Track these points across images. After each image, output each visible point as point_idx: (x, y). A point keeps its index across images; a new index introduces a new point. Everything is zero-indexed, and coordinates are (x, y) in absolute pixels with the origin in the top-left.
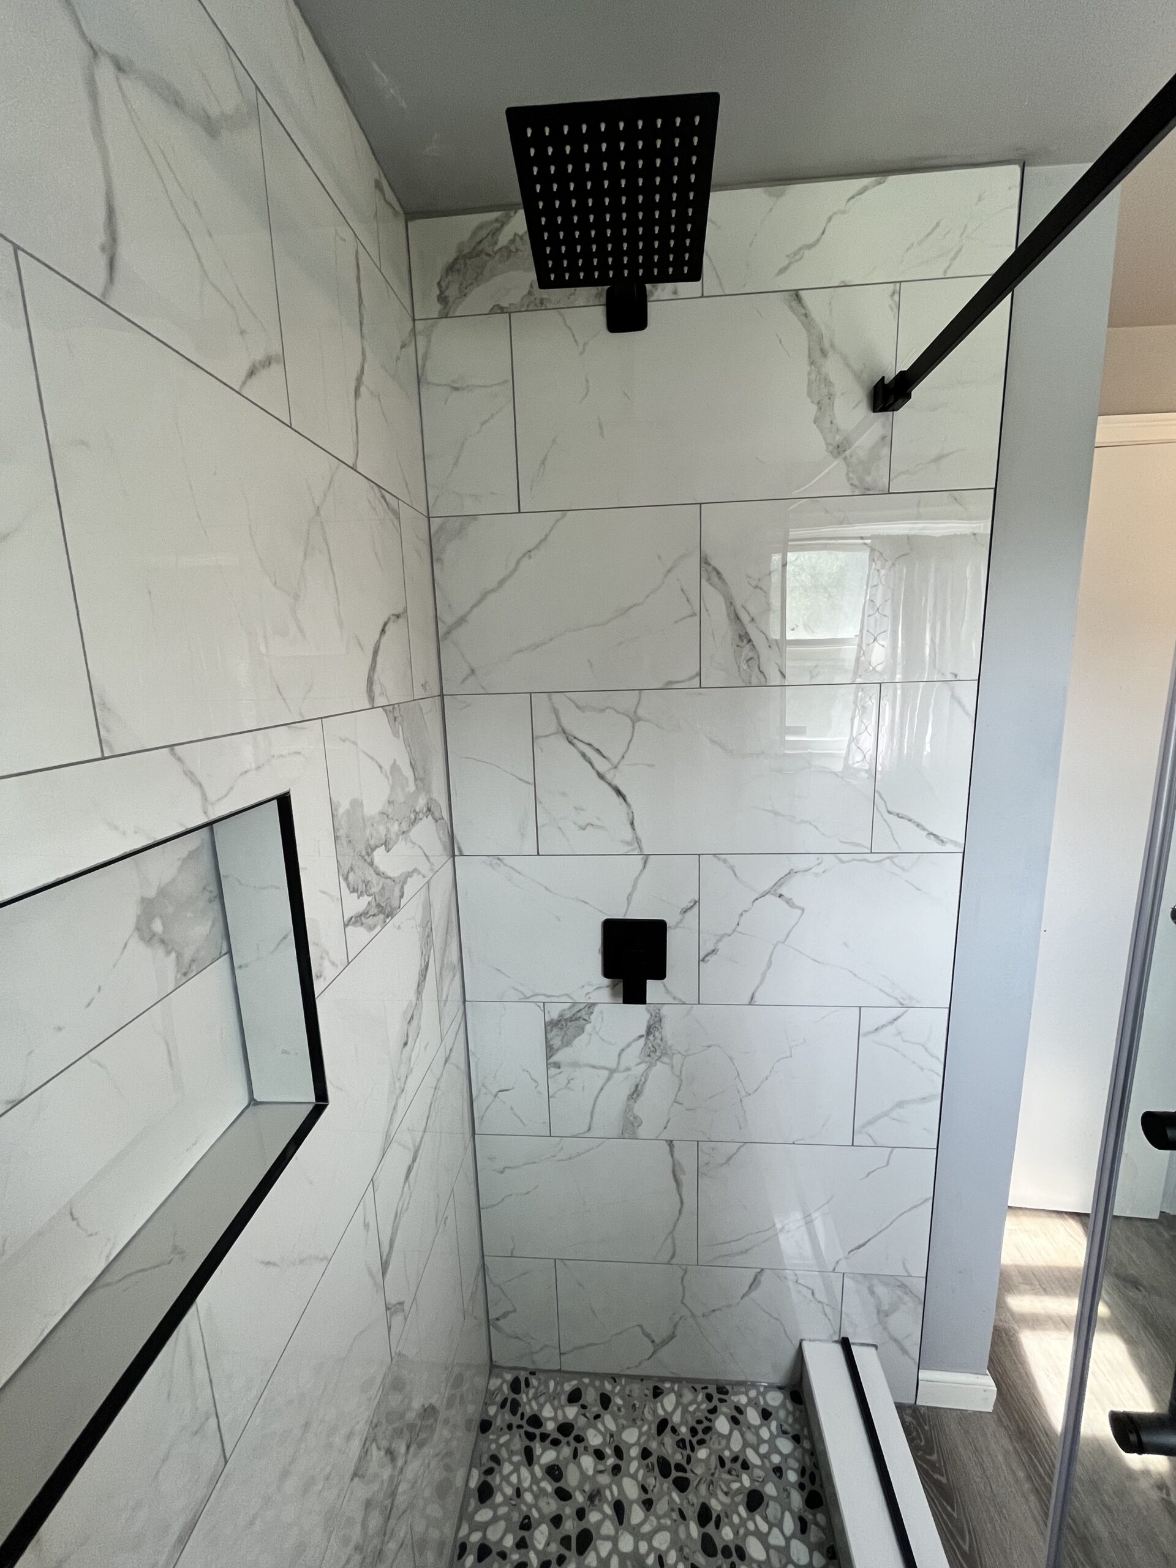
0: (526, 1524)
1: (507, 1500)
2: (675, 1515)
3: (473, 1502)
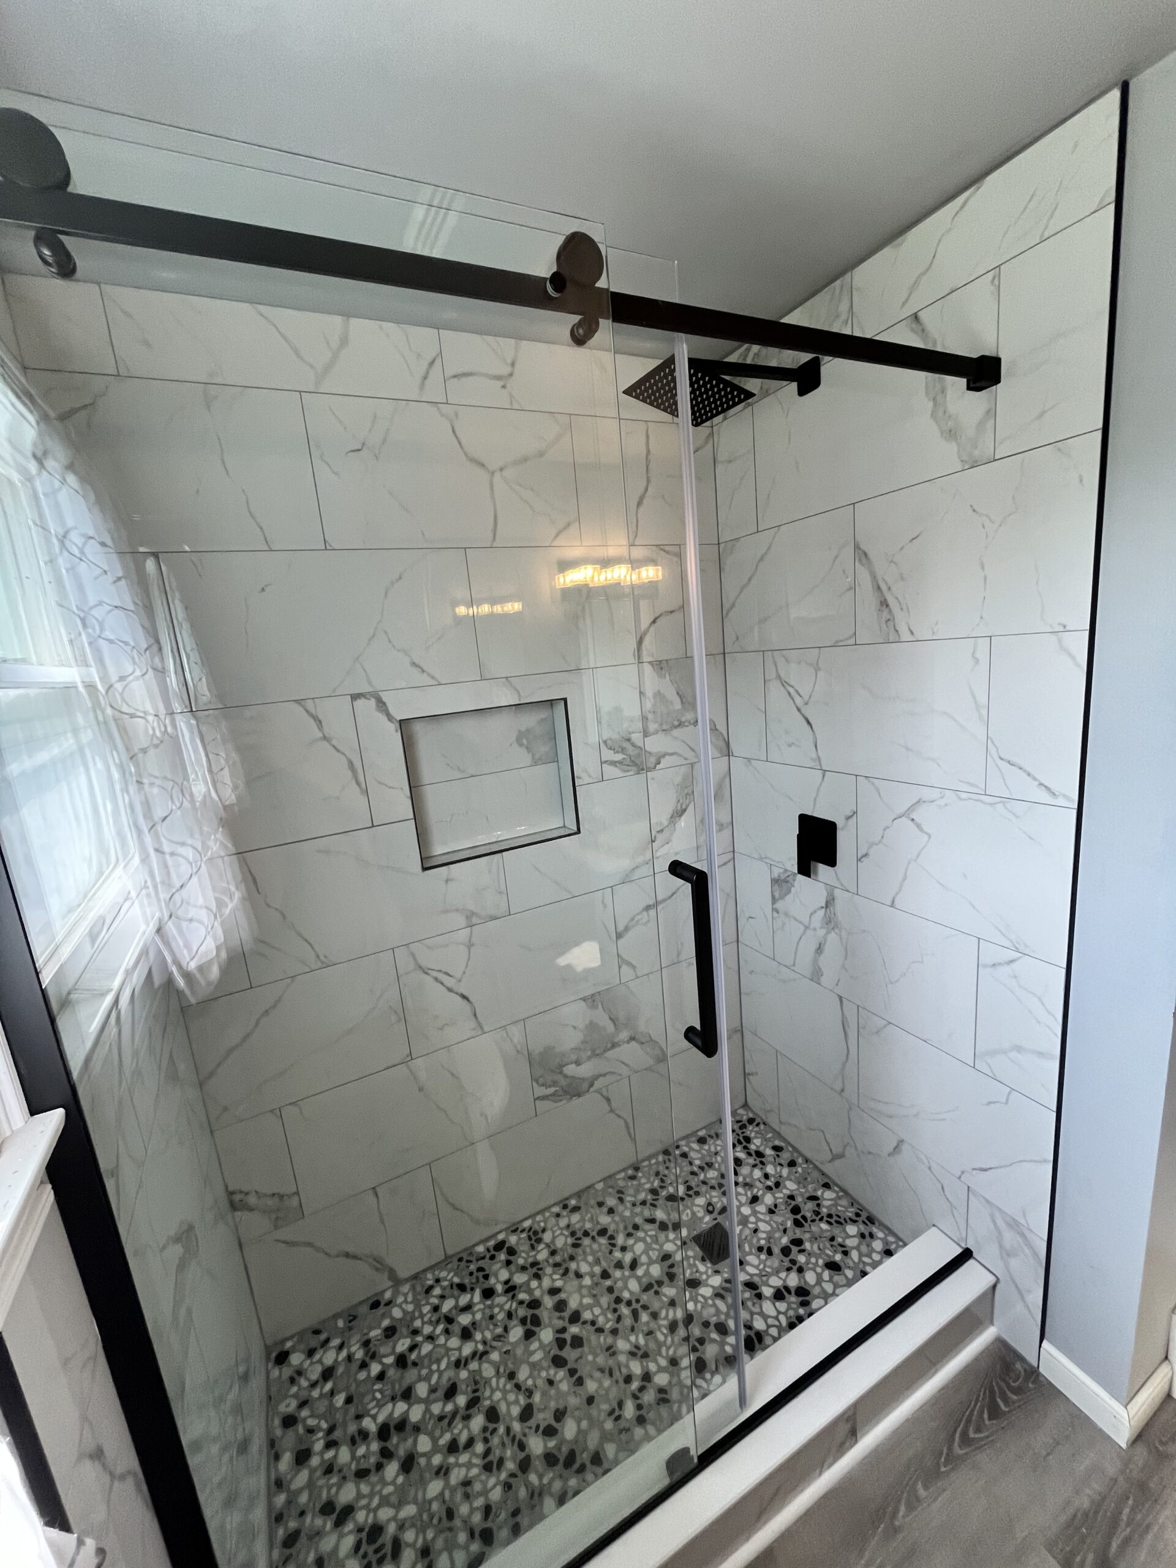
0: (710, 1165)
1: (709, 1151)
2: (782, 1228)
3: (694, 1139)
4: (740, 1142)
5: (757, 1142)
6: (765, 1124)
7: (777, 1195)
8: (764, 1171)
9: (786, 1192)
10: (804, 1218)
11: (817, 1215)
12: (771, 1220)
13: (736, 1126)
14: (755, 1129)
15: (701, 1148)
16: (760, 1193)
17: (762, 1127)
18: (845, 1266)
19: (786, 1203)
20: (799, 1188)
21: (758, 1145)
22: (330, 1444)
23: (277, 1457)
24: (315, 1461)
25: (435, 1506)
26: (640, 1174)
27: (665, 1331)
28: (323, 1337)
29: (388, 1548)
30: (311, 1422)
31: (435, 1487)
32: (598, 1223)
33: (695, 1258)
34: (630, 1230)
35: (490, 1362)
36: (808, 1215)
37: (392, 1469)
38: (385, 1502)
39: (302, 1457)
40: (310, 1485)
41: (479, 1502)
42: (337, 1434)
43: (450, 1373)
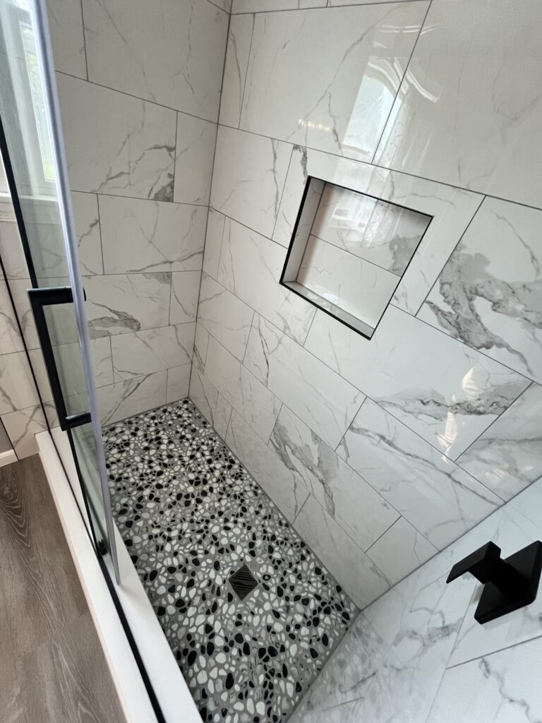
0: (299, 577)
1: (310, 577)
2: (257, 636)
3: (318, 565)
4: (323, 604)
5: (327, 620)
6: (347, 629)
7: (283, 635)
8: (302, 625)
9: (287, 644)
10: (266, 660)
11: (270, 672)
12: (262, 627)
13: (336, 601)
14: (339, 619)
15: (311, 571)
16: (283, 620)
17: (343, 626)
18: (232, 692)
19: (277, 643)
20: (293, 658)
21: (325, 621)
22: (156, 424)
23: (154, 411)
24: (152, 422)
25: (132, 460)
26: (283, 528)
27: (192, 548)
28: (193, 411)
29: (122, 449)
30: (164, 417)
31: (138, 459)
32: (249, 506)
33: (232, 566)
34: (247, 525)
36: (270, 663)
37: (146, 444)
38: (136, 444)
39: (153, 418)
40: (145, 423)
41: (130, 475)
42: (159, 425)
43: (177, 454)
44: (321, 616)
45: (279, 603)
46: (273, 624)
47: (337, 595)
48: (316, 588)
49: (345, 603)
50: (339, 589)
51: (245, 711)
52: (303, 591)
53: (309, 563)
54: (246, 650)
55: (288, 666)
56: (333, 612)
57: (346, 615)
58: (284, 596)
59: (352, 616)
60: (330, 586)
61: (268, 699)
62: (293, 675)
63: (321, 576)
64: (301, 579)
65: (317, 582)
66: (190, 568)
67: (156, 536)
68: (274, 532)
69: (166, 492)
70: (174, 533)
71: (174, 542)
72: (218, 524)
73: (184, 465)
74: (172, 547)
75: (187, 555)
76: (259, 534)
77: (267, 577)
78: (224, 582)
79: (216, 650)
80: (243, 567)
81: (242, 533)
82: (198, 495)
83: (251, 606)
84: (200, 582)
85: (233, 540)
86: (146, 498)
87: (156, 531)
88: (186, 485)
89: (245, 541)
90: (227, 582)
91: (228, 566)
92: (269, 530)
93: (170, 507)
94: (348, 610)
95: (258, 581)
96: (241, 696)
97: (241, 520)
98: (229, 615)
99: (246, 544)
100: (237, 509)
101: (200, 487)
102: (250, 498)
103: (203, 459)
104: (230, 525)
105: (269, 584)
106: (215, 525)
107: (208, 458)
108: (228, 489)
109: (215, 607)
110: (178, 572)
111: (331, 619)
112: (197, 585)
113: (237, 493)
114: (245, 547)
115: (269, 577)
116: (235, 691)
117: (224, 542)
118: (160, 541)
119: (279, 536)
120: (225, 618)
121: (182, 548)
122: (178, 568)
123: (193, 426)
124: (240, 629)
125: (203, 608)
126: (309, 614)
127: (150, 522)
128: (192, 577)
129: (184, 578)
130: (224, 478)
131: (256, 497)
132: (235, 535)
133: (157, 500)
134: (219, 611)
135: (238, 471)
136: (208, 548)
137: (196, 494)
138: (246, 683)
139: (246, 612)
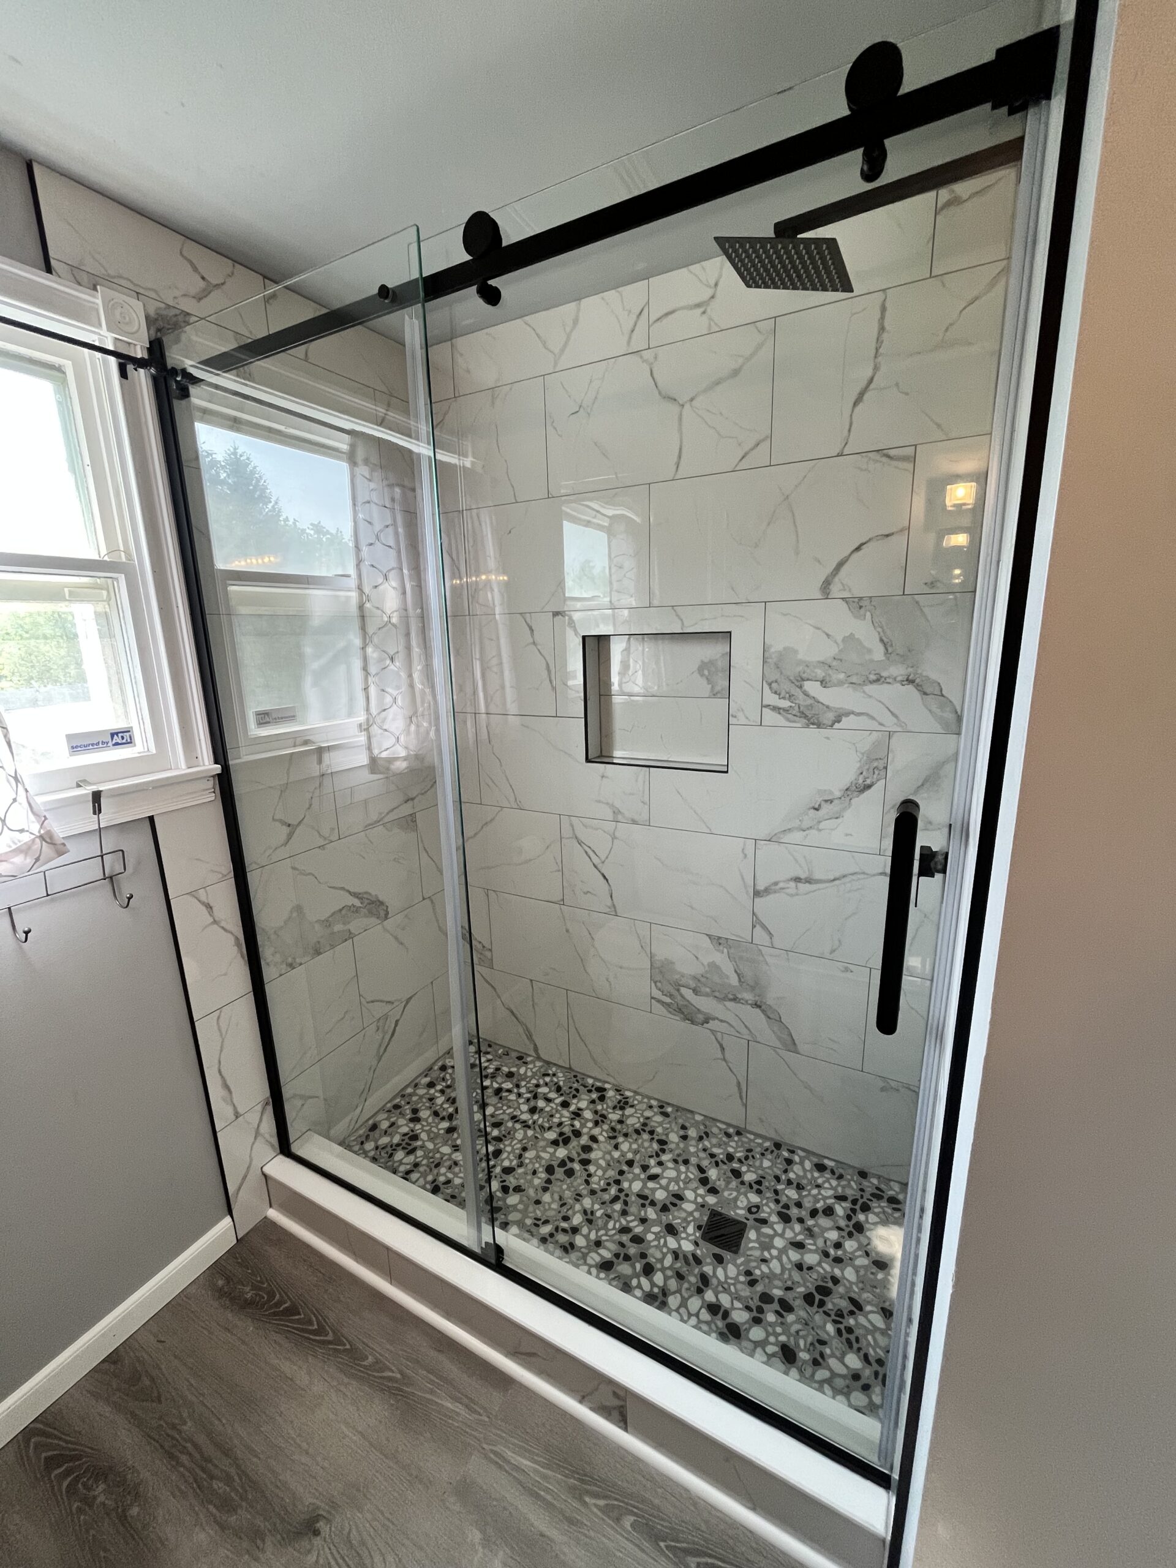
2: (789, 1283)
3: (815, 1160)
4: (855, 1202)
7: (824, 1265)
8: (841, 1240)
9: (837, 1272)
10: (822, 1304)
11: (837, 1315)
12: (789, 1270)
13: (870, 1189)
14: (886, 1209)
15: (811, 1171)
16: (813, 1248)
18: (800, 1364)
19: (824, 1279)
20: (856, 1284)
21: (870, 1221)
22: (442, 1092)
23: (426, 1076)
24: (432, 1091)
25: (438, 1156)
28: (489, 1050)
29: (410, 1148)
30: (448, 1076)
31: (446, 1150)
33: (695, 1220)
35: (525, 1133)
36: (830, 1306)
37: (445, 1125)
38: (429, 1132)
39: (431, 1085)
40: (421, 1097)
41: (450, 1176)
42: (448, 1091)
43: (506, 1117)
44: (861, 1217)
45: (793, 1230)
46: (802, 1258)
47: (865, 1183)
48: (832, 1188)
49: (883, 1186)
50: (863, 1174)
51: (834, 1375)
52: (818, 1201)
53: (802, 1163)
54: (786, 1307)
55: (853, 1295)
56: (874, 1204)
57: (893, 1200)
58: (794, 1220)
59: (901, 1197)
60: (849, 1177)
61: (855, 1346)
62: (869, 1303)
63: (828, 1171)
64: (803, 1188)
65: (828, 1181)
66: (633, 1250)
67: (551, 1235)
68: (725, 1149)
69: (526, 1173)
70: (577, 1220)
71: (585, 1230)
72: (636, 1177)
73: (529, 1127)
74: (587, 1237)
75: (617, 1237)
76: (705, 1163)
77: (753, 1209)
78: (696, 1244)
79: (743, 1328)
80: (711, 1213)
81: (679, 1172)
82: (579, 1155)
83: (757, 1253)
84: (661, 1261)
85: (673, 1187)
86: (499, 1194)
87: (546, 1230)
88: (551, 1150)
89: (691, 1180)
90: (701, 1242)
91: (689, 1223)
92: (715, 1151)
93: (545, 1189)
94: (891, 1193)
95: (745, 1221)
96: (816, 1363)
97: (664, 1158)
98: (731, 1278)
99: (695, 1184)
100: (651, 1146)
101: (574, 1143)
102: (660, 1124)
103: (552, 1105)
104: (656, 1170)
105: (763, 1215)
106: (631, 1182)
107: (559, 1100)
108: (619, 1127)
109: (705, 1280)
110: (619, 1264)
111: (877, 1214)
112: (659, 1266)
113: (637, 1126)
114: (697, 1188)
115: (758, 1207)
116: (804, 1362)
117: (660, 1195)
118: (563, 1238)
119: (736, 1152)
120: (729, 1285)
121: (602, 1232)
122: (615, 1260)
123: (505, 1069)
124: (759, 1288)
125: (688, 1289)
126: (842, 1223)
127: (529, 1222)
128: (644, 1261)
129: (634, 1268)
130: (604, 1116)
131: (668, 1120)
132: (670, 1180)
133: (518, 1189)
134: (714, 1281)
135: (619, 1097)
136: (643, 1213)
137: (574, 1155)
138: (812, 1344)
139: (754, 1264)
